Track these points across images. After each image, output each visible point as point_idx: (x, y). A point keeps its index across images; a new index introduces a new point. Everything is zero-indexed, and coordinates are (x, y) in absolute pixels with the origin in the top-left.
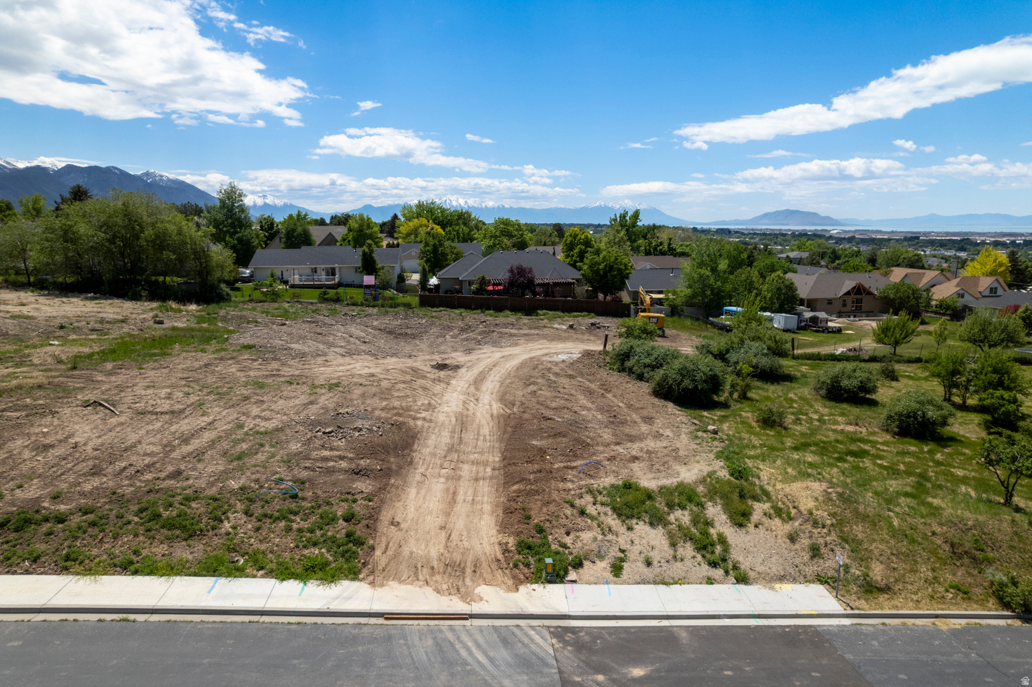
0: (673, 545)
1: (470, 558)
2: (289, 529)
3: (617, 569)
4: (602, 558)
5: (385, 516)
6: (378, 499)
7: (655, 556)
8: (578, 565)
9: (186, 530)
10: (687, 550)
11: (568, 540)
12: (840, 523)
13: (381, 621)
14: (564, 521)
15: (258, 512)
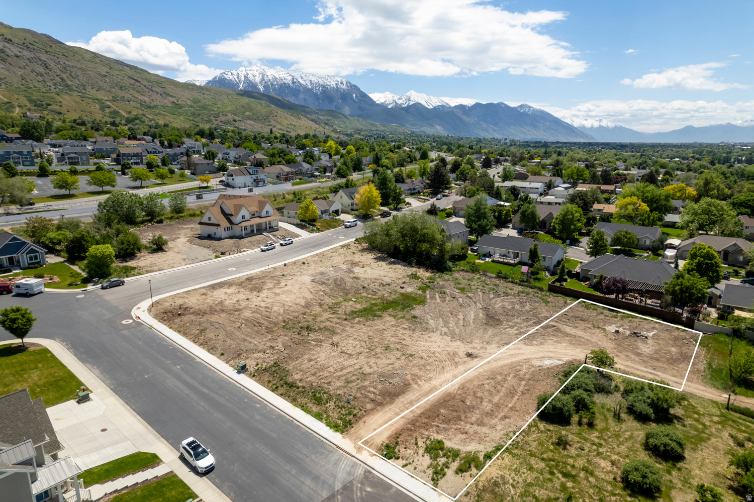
0: (428, 467)
1: (372, 442)
2: (340, 412)
3: (406, 465)
4: (407, 460)
5: (363, 420)
6: (368, 412)
7: (419, 468)
8: (398, 458)
9: (318, 401)
10: (430, 471)
11: (402, 450)
12: (484, 489)
13: (335, 447)
14: (407, 444)
15: (337, 403)
